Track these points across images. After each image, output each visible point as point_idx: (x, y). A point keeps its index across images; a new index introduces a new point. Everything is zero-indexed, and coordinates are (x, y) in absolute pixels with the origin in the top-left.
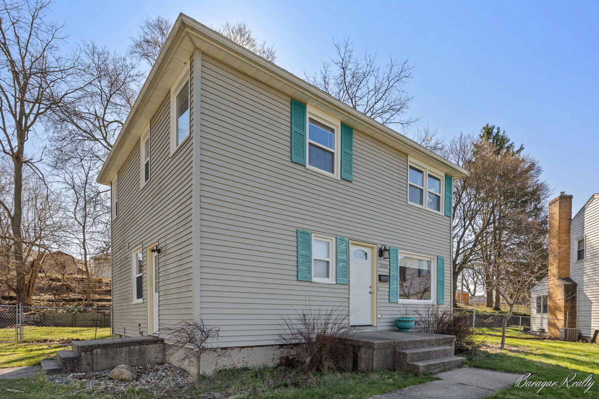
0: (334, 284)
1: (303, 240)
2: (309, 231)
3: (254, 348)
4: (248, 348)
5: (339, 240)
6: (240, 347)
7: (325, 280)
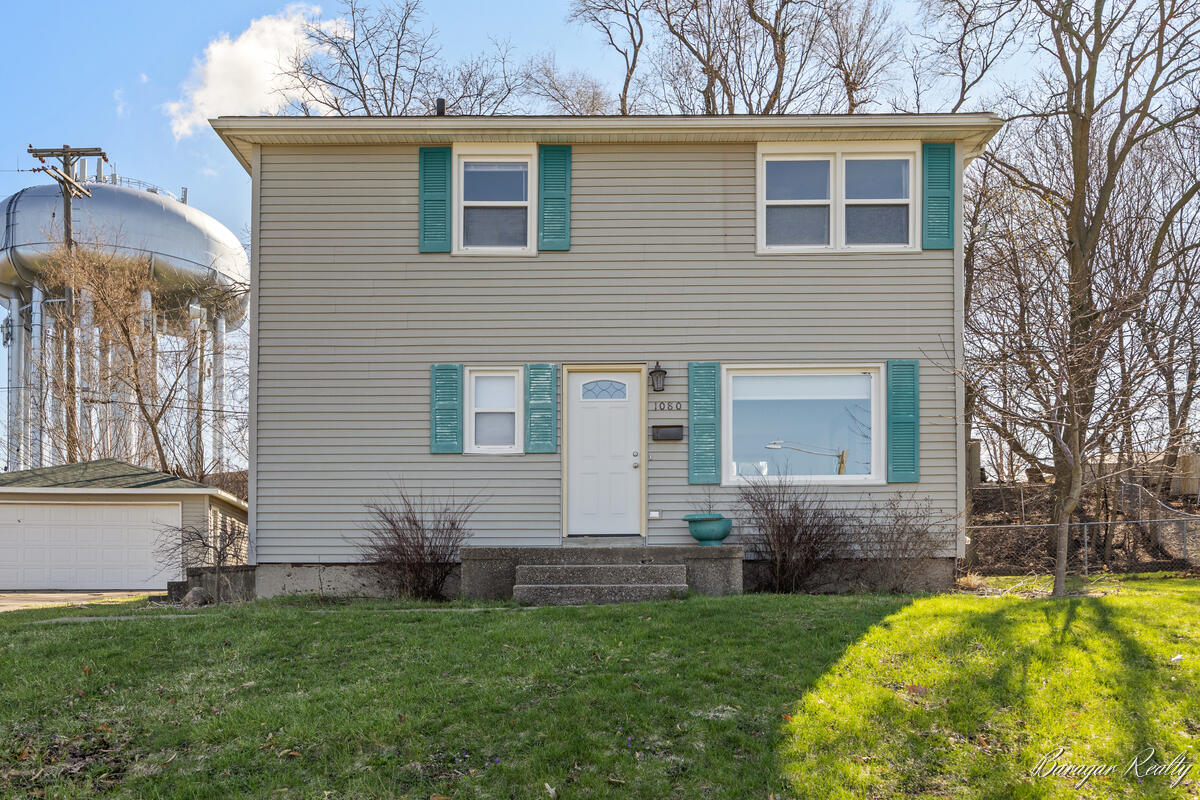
0: (520, 455)
1: (447, 382)
2: (457, 365)
3: (347, 568)
4: (338, 567)
5: (535, 370)
6: (323, 564)
7: (506, 449)
